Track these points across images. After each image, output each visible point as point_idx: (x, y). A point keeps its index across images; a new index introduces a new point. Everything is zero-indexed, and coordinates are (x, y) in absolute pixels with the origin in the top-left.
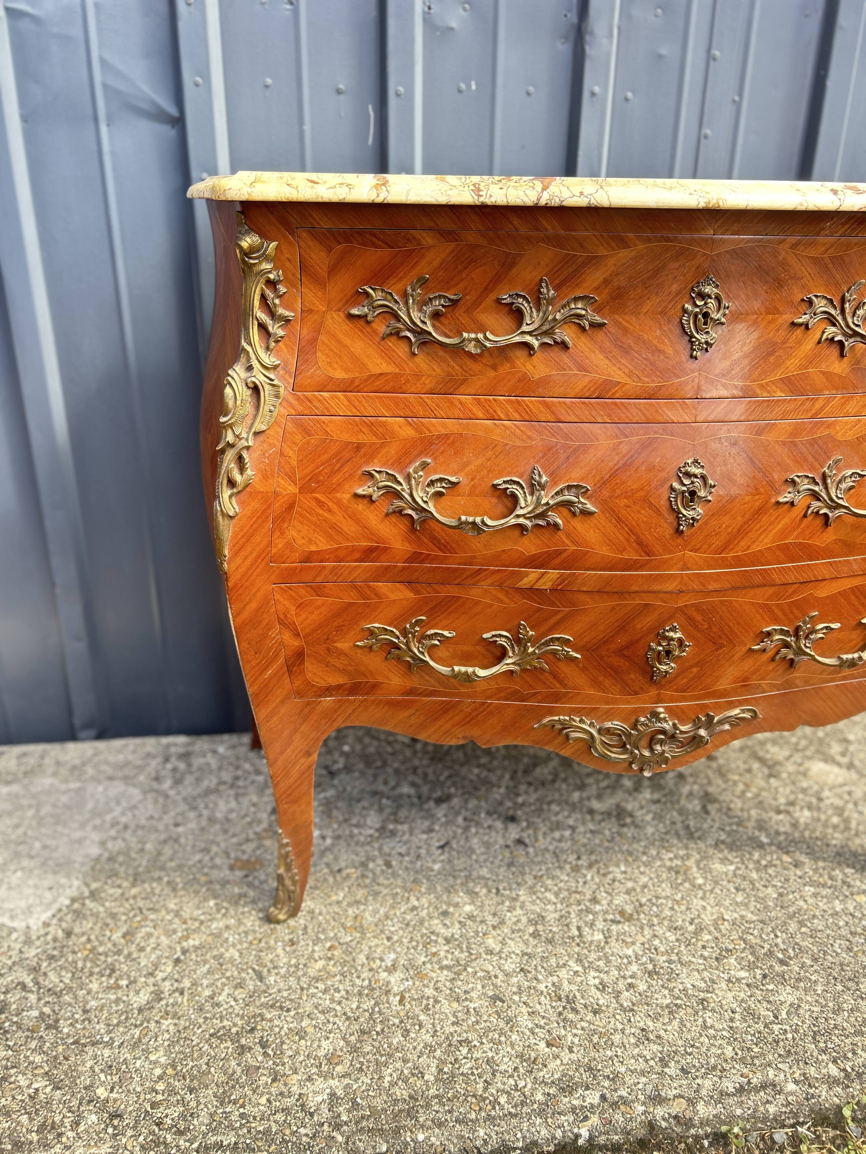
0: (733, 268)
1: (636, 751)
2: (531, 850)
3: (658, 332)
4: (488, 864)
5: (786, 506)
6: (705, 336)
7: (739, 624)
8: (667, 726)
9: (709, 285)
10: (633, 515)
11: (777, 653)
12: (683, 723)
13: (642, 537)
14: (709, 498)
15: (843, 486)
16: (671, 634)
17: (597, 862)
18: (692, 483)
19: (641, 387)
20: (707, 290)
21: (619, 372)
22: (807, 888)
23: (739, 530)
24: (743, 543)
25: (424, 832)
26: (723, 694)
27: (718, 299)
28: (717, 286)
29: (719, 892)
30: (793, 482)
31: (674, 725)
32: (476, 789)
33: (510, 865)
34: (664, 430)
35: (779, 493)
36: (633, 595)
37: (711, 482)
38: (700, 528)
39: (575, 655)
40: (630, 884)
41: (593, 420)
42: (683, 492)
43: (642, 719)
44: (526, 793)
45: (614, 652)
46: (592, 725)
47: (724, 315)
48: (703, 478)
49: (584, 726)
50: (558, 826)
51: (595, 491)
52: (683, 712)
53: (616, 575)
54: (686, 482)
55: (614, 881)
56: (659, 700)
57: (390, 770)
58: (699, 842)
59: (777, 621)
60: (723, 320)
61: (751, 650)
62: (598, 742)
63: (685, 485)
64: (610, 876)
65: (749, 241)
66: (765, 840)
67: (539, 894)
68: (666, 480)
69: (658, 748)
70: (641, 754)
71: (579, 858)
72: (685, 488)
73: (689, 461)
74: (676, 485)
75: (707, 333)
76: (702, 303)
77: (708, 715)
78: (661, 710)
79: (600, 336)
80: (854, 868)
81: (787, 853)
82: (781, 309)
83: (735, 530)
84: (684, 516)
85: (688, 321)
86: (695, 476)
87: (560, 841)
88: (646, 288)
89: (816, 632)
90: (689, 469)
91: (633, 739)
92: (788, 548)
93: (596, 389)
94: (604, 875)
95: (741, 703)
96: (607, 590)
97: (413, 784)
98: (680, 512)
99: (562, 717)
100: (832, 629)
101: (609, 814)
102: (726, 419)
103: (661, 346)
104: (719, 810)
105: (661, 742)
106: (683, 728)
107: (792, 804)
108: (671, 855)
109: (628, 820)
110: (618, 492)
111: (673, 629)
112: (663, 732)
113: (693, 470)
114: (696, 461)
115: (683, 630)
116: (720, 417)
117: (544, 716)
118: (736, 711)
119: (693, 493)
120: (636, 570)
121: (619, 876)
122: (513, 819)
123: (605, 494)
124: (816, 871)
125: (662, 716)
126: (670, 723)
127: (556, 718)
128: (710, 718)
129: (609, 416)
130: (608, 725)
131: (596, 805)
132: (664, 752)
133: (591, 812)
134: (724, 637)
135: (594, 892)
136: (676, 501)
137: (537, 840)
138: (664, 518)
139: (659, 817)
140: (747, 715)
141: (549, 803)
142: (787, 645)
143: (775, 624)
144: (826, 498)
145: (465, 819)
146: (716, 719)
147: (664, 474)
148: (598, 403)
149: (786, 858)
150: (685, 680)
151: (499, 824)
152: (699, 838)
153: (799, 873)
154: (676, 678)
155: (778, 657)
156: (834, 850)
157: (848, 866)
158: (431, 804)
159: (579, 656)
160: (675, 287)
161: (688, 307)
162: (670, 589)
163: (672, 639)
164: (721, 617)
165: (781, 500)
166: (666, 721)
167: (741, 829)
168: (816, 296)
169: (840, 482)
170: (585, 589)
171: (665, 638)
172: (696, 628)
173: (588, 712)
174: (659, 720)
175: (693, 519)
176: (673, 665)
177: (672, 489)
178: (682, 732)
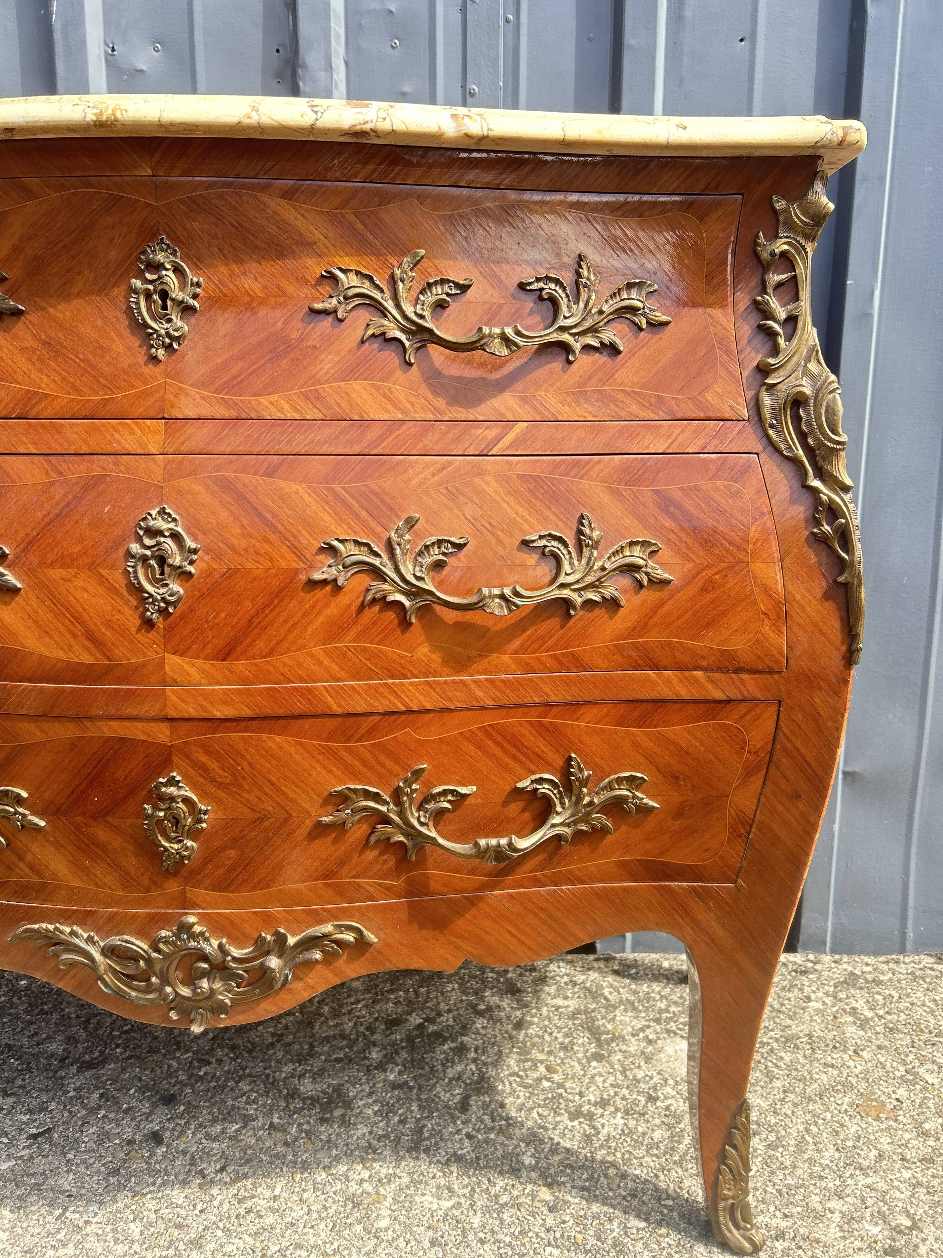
0: (196, 225)
1: (168, 989)
2: (160, 1151)
3: (99, 323)
4: (82, 1169)
5: (329, 588)
6: (166, 326)
7: (286, 778)
8: (211, 946)
9: (162, 250)
10: (78, 594)
11: (372, 832)
12: (238, 942)
13: (92, 627)
14: (191, 569)
15: (428, 560)
16: (172, 790)
17: (246, 1176)
18: (158, 544)
19: (78, 401)
20: (160, 257)
21: (46, 380)
22: (549, 1249)
23: (250, 621)
24: (261, 645)
25: (30, 1111)
26: (296, 899)
27: (177, 270)
28: (174, 253)
29: (402, 1244)
30: (332, 550)
31: (221, 946)
32: (153, 1051)
33: (116, 1172)
34: (116, 464)
35: (312, 567)
36: (99, 723)
37: (190, 543)
38: (182, 617)
39: (36, 820)
40: (270, 1219)
41: (13, 450)
42: (144, 559)
43: (164, 933)
44: (219, 1061)
45: (94, 818)
46: (90, 940)
47: (195, 296)
48: (175, 536)
49: (77, 941)
50: (228, 1116)
51: (18, 557)
52: (233, 924)
53: (62, 691)
54: (148, 542)
55: (249, 1211)
56: (187, 904)
57: (55, 1017)
58: (423, 1155)
59: (357, 778)
60: (193, 302)
61: (319, 824)
62: (102, 968)
63: (149, 548)
64: (249, 1204)
65: (211, 185)
66: (528, 1160)
67: (121, 1226)
68: (124, 540)
69: (205, 984)
70: (177, 994)
71: (222, 1169)
72: (148, 553)
73: (154, 512)
74: (135, 548)
75: (169, 321)
76: (155, 277)
77: (277, 934)
78: (192, 919)
79: (20, 328)
80: (646, 1220)
81: (549, 1186)
82: (290, 289)
83: (244, 621)
84: (151, 596)
85: (137, 303)
86: (160, 533)
87: (215, 1139)
88: (73, 257)
89: (433, 798)
90: (151, 523)
91: (157, 967)
92: (344, 655)
93: (17, 405)
94: (240, 1202)
95: (332, 916)
96: (57, 712)
97: (71, 1040)
98: (142, 590)
99: (44, 926)
100: (464, 796)
101: (314, 1100)
102: (210, 449)
103: (106, 343)
104: (485, 1106)
105: (204, 974)
106: (236, 952)
107: (603, 1103)
108: (366, 1174)
109: (337, 1113)
110: (51, 557)
111: (172, 782)
112: (205, 958)
113: (161, 524)
114: (162, 512)
115: (194, 786)
116: (200, 446)
117: (18, 922)
118: (328, 928)
119: (162, 561)
120: (94, 683)
121: (262, 1204)
122: (169, 1100)
123: (33, 559)
124: (579, 1220)
125: (197, 929)
126: (215, 943)
127: (36, 926)
128: (281, 939)
129: (35, 443)
130: (116, 940)
131: (307, 1087)
132: (212, 992)
133: (293, 1094)
134: (264, 798)
135: (206, 1228)
136: (135, 572)
137: (182, 1133)
138: (122, 597)
139: (387, 1111)
140: (350, 937)
141: (241, 1079)
142: (386, 820)
143: (354, 782)
144: (397, 579)
145: (102, 1096)
146: (292, 941)
147: (118, 531)
148: (19, 425)
149: (545, 1194)
150: (221, 871)
151: (146, 1107)
152: (427, 1150)
153: (550, 1221)
154: (204, 864)
155: (373, 839)
156: (630, 1184)
157: (638, 1216)
158: (74, 1069)
159: (42, 824)
160: (113, 255)
161: (137, 283)
162: (152, 714)
163: (172, 799)
164: (250, 764)
165: (317, 576)
166: (207, 940)
167: (501, 1138)
168: (344, 271)
169: (420, 554)
170: (24, 711)
171: (162, 798)
172: (213, 781)
173: (83, 919)
174: (194, 937)
175: (163, 600)
176: (189, 843)
177: (130, 555)
178: (235, 959)
